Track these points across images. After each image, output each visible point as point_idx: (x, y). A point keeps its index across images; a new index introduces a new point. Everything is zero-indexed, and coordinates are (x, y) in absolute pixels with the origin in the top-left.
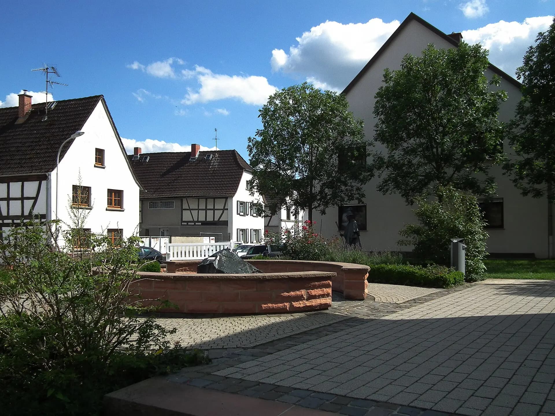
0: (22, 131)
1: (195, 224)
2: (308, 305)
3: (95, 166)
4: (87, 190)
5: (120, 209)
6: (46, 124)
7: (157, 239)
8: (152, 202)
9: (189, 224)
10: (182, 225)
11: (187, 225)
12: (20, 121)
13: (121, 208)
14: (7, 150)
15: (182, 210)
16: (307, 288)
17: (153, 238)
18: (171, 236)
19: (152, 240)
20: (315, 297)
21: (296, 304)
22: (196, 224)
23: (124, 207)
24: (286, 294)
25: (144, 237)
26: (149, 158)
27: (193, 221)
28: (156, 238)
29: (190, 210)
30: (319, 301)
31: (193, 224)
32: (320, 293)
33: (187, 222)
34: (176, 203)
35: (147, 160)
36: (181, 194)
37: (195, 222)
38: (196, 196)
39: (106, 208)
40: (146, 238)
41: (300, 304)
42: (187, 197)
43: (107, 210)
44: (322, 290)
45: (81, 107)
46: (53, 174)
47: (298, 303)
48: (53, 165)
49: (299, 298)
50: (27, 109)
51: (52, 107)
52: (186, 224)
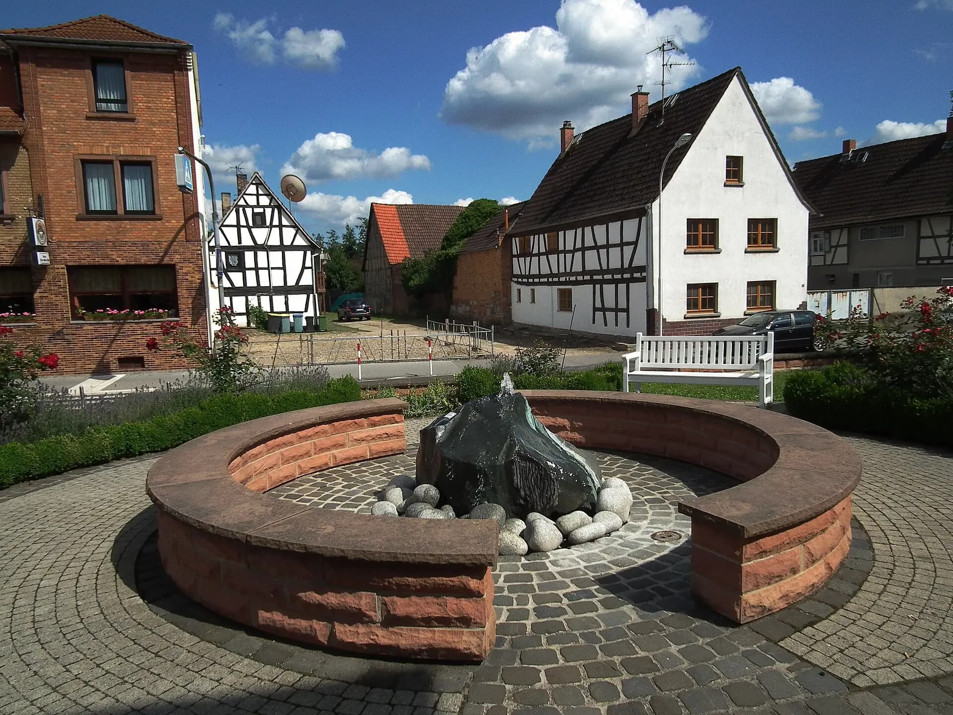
0: (632, 147)
1: (942, 263)
2: (384, 641)
3: (725, 185)
4: (712, 225)
5: (772, 248)
6: (661, 131)
7: (844, 294)
8: (865, 229)
9: (932, 262)
10: (918, 264)
11: (928, 264)
12: (634, 132)
13: (773, 246)
14: (613, 177)
15: (919, 238)
16: (384, 591)
17: (835, 292)
18: (873, 288)
19: (834, 296)
20: (408, 621)
21: (346, 633)
22: (946, 261)
23: (779, 246)
24: (313, 597)
25: (817, 292)
26: (867, 154)
27: (940, 257)
28: (842, 292)
29: (934, 237)
30: (429, 635)
31: (939, 262)
32: (430, 610)
33: (929, 259)
34: (909, 229)
35: (864, 159)
36: (916, 211)
37: (942, 258)
38: (947, 213)
39: (746, 250)
40: (822, 292)
41: (358, 634)
42: (929, 215)
43: (746, 252)
44: (440, 600)
45: (708, 94)
46: (655, 205)
47: (352, 628)
48: (654, 194)
49: (356, 617)
50: (642, 112)
51: (671, 103)
52: (925, 262)
